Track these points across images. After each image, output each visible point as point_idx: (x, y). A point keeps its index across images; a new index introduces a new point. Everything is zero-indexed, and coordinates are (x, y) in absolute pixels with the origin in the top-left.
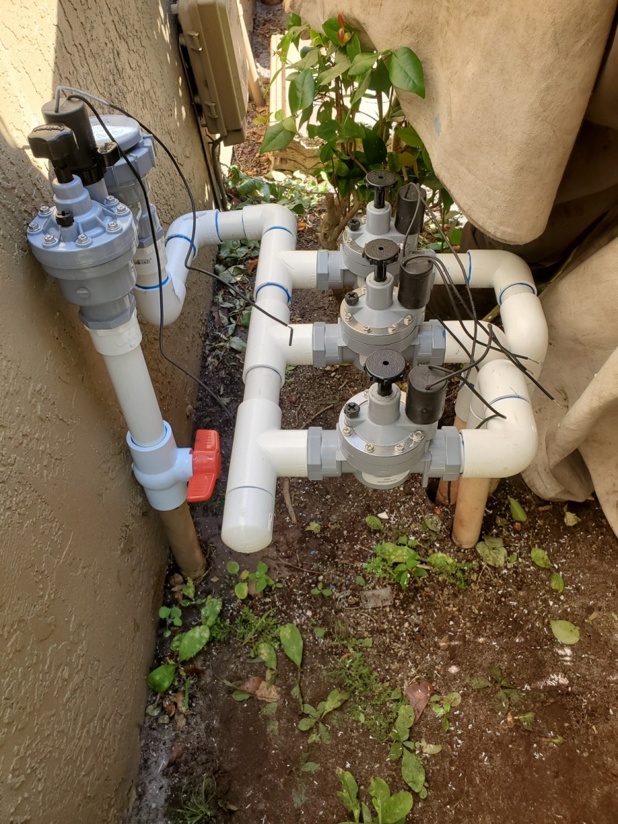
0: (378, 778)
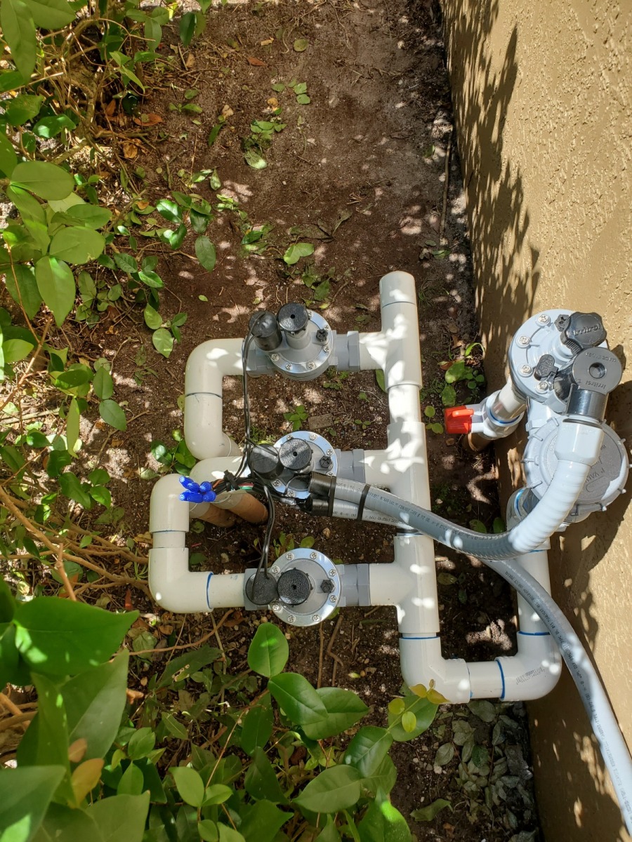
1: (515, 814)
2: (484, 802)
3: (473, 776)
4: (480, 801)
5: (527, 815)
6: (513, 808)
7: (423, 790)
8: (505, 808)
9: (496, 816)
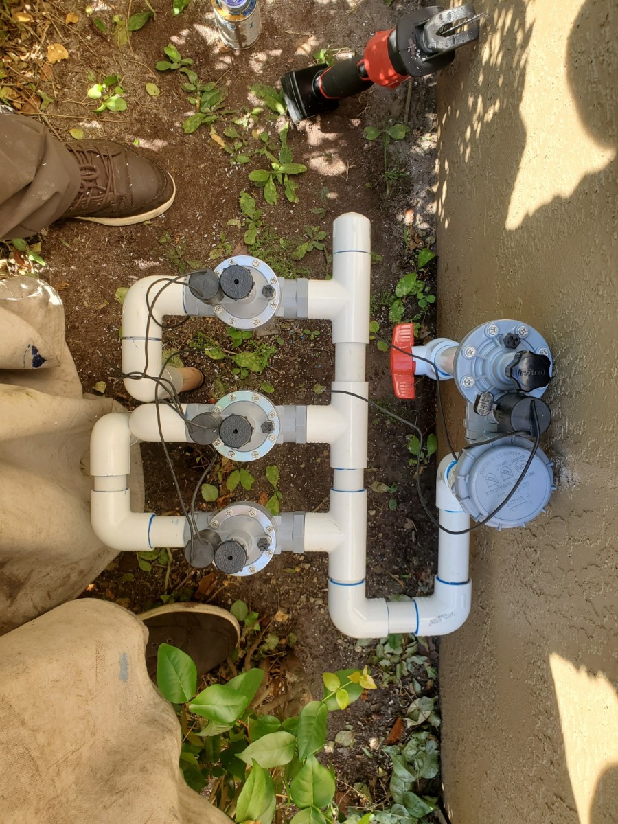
0: (272, 204)
1: (419, 683)
2: (395, 674)
3: (388, 655)
4: (391, 673)
5: (430, 683)
6: (419, 678)
7: (345, 664)
8: (412, 678)
9: (403, 684)
